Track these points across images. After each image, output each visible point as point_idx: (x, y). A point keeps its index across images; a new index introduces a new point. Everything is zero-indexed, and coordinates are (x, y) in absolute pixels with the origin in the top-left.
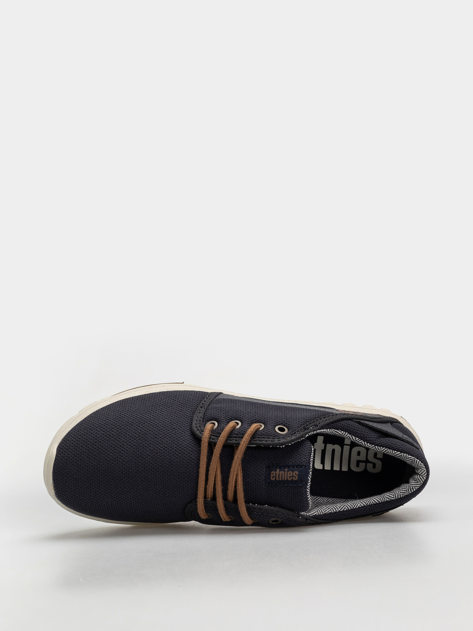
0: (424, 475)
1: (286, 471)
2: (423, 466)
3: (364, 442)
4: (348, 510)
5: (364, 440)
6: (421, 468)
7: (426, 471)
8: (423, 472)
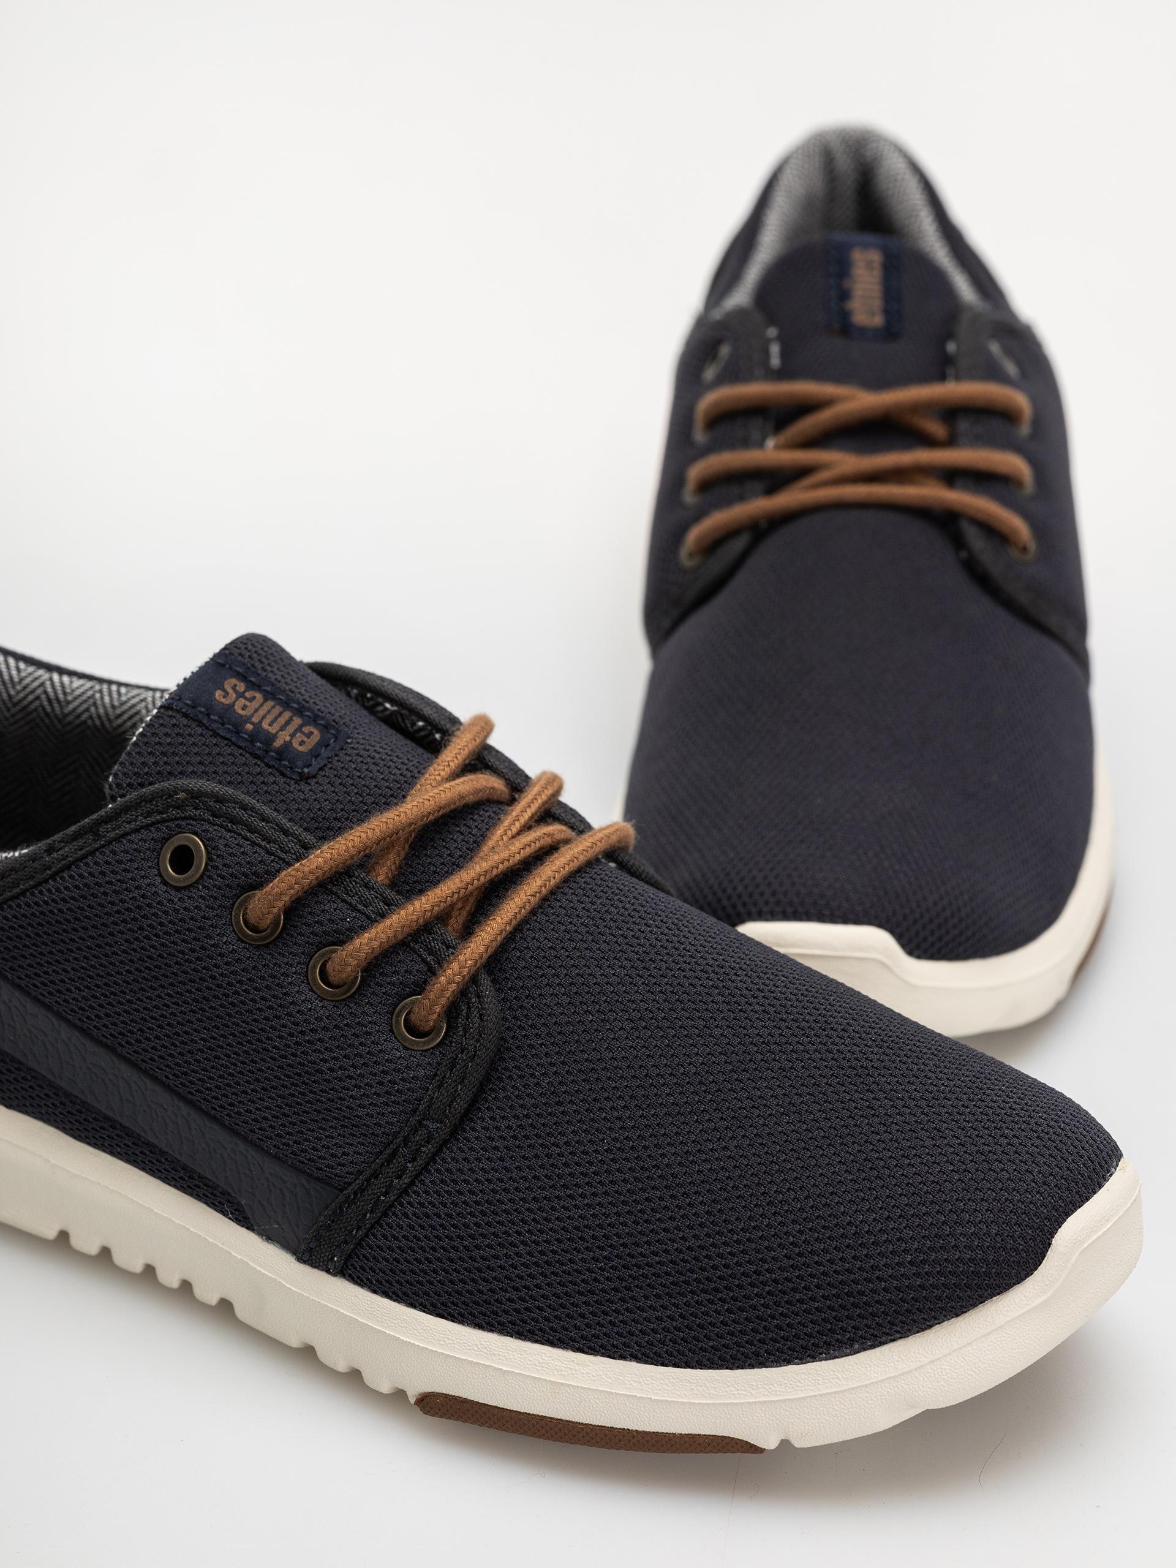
1: (253, 724)
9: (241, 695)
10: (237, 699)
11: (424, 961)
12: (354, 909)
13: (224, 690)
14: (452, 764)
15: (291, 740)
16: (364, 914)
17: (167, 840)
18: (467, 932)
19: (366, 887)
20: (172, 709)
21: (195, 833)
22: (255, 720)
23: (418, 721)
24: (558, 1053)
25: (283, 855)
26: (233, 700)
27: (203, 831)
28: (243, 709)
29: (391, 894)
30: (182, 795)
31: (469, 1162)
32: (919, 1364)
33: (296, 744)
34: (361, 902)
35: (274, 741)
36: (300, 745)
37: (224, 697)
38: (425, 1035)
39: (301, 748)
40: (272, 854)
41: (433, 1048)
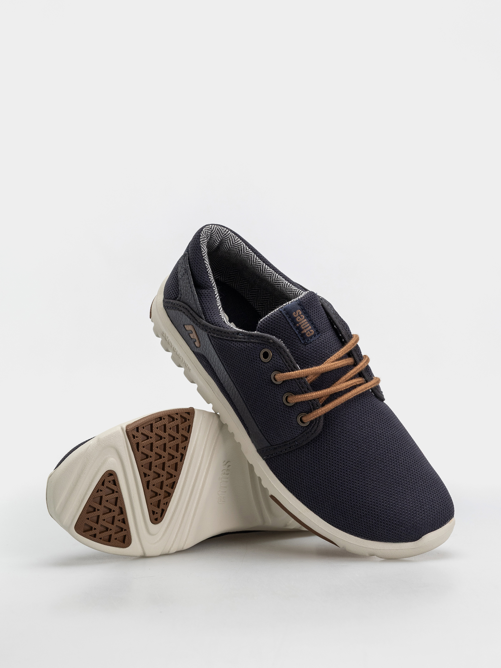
0: (209, 228)
1: (299, 324)
2: (203, 233)
3: (216, 298)
4: (280, 275)
5: (215, 299)
6: (205, 233)
7: (205, 228)
8: (207, 229)
9: (299, 315)
10: (298, 316)
11: (310, 407)
12: (300, 388)
13: (296, 313)
14: (341, 355)
15: (306, 332)
16: (301, 390)
17: (264, 348)
18: (323, 405)
19: (304, 383)
20: (281, 312)
21: (271, 351)
22: (300, 324)
23: (340, 334)
24: (332, 442)
25: (288, 367)
26: (297, 316)
27: (273, 352)
28: (298, 320)
29: (310, 387)
30: (271, 341)
31: (301, 456)
32: (380, 549)
33: (307, 334)
34: (302, 387)
35: (302, 331)
36: (308, 334)
37: (295, 315)
38: (304, 423)
39: (308, 336)
40: (286, 366)
41: (304, 426)
